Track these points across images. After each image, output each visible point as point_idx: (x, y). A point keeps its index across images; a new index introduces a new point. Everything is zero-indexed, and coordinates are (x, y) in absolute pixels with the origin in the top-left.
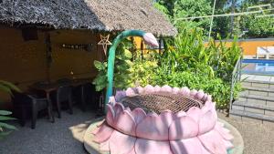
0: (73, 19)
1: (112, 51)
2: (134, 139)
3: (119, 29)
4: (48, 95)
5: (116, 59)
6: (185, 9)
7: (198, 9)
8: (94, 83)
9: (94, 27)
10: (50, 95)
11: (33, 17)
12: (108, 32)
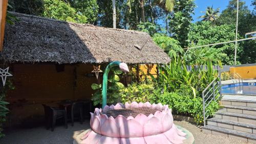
0: (72, 57)
1: (105, 77)
2: (100, 136)
3: (107, 61)
4: (66, 108)
5: (108, 82)
6: (208, 38)
7: (221, 37)
8: (92, 100)
9: (87, 61)
10: (67, 108)
11: (46, 59)
12: (98, 64)
